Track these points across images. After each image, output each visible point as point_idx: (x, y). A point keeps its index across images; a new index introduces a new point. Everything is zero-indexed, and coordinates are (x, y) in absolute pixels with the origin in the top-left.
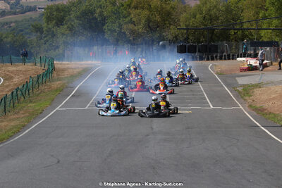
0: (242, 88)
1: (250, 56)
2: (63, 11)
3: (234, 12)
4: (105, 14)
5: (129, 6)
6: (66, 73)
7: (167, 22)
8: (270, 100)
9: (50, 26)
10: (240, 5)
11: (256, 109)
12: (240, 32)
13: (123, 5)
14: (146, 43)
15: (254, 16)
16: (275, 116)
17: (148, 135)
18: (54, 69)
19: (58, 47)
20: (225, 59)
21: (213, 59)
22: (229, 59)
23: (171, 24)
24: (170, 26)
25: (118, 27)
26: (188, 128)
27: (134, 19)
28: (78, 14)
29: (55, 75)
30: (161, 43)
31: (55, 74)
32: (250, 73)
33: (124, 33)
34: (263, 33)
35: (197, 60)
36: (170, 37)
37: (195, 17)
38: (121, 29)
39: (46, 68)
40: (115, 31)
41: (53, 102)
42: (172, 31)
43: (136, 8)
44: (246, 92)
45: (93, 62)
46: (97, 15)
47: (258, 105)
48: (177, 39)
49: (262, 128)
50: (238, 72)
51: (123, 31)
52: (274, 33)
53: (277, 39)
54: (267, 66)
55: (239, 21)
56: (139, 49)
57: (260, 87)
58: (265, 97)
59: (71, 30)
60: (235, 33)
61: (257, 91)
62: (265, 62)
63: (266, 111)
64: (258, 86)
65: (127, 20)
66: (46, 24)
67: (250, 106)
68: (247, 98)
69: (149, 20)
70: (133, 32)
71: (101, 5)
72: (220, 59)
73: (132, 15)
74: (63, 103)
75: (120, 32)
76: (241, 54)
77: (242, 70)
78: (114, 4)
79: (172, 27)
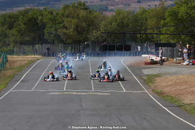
0: (146, 77)
1: (152, 53)
2: (14, 18)
4: (45, 20)
5: (63, 15)
6: (16, 64)
7: (91, 28)
8: (168, 86)
9: (4, 29)
11: (157, 93)
12: (144, 36)
13: (58, 14)
14: (75, 43)
16: (172, 98)
17: (79, 111)
18: (7, 61)
19: (9, 45)
20: (133, 56)
21: (124, 56)
22: (136, 55)
23: (93, 29)
24: (92, 31)
25: (55, 31)
26: (108, 106)
27: (66, 25)
29: (8, 66)
30: (85, 43)
31: (8, 64)
32: (152, 66)
33: (59, 35)
35: (112, 56)
36: (93, 39)
37: (111, 24)
38: (57, 32)
39: (1, 60)
40: (52, 34)
41: (7, 86)
42: (94, 34)
43: (68, 17)
44: (149, 80)
45: (35, 56)
46: (38, 21)
47: (159, 90)
48: (98, 40)
49: (163, 107)
50: (144, 66)
53: (172, 42)
54: (165, 62)
55: (143, 28)
56: (70, 47)
57: (160, 77)
58: (164, 84)
59: (19, 32)
60: (141, 37)
61: (158, 80)
62: (163, 58)
64: (158, 76)
65: (61, 25)
67: (153, 90)
68: (150, 84)
69: (77, 26)
70: (65, 35)
71: (42, 14)
72: (130, 55)
73: (65, 22)
74: (15, 86)
75: (56, 34)
76: (145, 52)
77: (146, 64)
78: (51, 13)
79: (94, 31)
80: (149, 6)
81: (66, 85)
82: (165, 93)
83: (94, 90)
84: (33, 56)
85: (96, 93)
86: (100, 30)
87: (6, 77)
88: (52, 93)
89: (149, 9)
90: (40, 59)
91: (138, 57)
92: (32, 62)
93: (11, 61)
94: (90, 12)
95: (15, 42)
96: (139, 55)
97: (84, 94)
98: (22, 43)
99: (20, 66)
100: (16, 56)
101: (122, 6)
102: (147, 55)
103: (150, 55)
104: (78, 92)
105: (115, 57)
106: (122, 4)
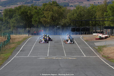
0: (97, 48)
1: (99, 33)
2: (12, 12)
3: (91, 13)
4: (32, 13)
5: (43, 9)
6: (16, 40)
7: (61, 17)
8: (111, 53)
9: (6, 19)
10: (94, 9)
11: (105, 57)
12: (94, 22)
13: (40, 9)
14: (51, 27)
15: (101, 14)
17: (59, 69)
19: (10, 28)
20: (87, 34)
21: (82, 34)
22: (89, 34)
23: (62, 18)
24: (62, 19)
25: (38, 19)
26: (77, 66)
27: (46, 16)
28: (20, 13)
30: (57, 26)
31: (11, 41)
33: (41, 22)
34: (106, 22)
35: (74, 34)
36: (62, 24)
37: (73, 15)
38: (40, 20)
39: (7, 38)
40: (37, 21)
41: (12, 54)
42: (63, 21)
43: (46, 10)
44: (99, 49)
46: (28, 14)
47: (106, 56)
48: (65, 25)
49: (110, 66)
50: (95, 40)
51: (40, 21)
52: (111, 23)
58: (109, 52)
59: (16, 20)
60: (92, 22)
61: (105, 49)
63: (110, 58)
64: (105, 46)
65: (42, 16)
66: (4, 18)
67: (103, 56)
68: (100, 52)
69: (52, 16)
70: (45, 21)
71: (30, 9)
72: (85, 34)
73: (45, 14)
74: (17, 54)
75: (39, 21)
76: (95, 32)
77: (97, 39)
78: (36, 9)
79: (63, 19)
80: (95, 3)
81: (48, 53)
82: (110, 57)
83: (66, 56)
84: (25, 35)
85: (67, 58)
86: (67, 19)
87: (11, 48)
88: (40, 58)
89: (95, 5)
90: (30, 37)
91: (90, 35)
92: (25, 39)
93: (12, 38)
94: (60, 7)
95: (14, 26)
96: (91, 34)
97: (61, 58)
98: (18, 27)
99: (19, 41)
100: (15, 35)
101: (78, 3)
102: (96, 34)
103: (98, 34)
104: (56, 57)
105: (76, 35)
106: (78, 2)
